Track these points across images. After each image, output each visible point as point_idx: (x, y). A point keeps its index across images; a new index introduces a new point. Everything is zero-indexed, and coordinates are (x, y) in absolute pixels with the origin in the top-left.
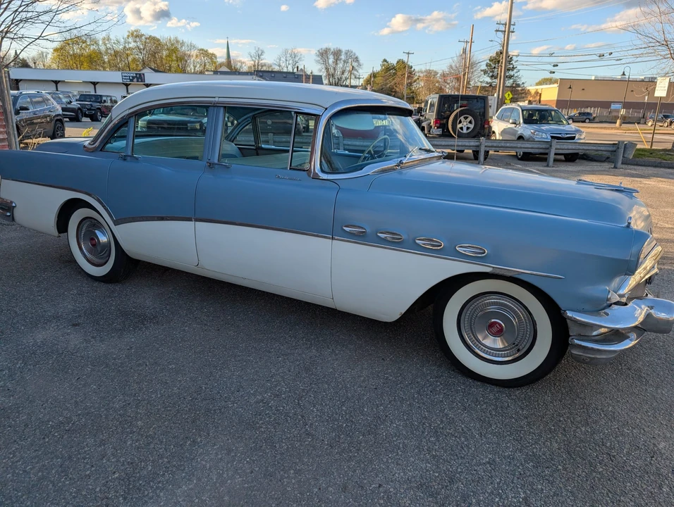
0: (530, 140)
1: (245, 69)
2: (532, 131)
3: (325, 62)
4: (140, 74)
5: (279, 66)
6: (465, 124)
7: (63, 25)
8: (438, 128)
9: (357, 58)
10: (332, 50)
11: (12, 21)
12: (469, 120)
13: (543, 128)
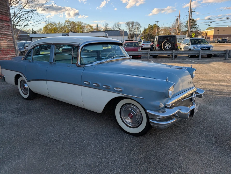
0: (193, 50)
1: (102, 30)
2: (194, 47)
3: (129, 26)
4: (68, 34)
5: (113, 28)
6: (168, 45)
7: (35, 20)
8: (158, 47)
9: (139, 24)
10: (131, 22)
11: (19, 20)
12: (169, 44)
13: (197, 46)
